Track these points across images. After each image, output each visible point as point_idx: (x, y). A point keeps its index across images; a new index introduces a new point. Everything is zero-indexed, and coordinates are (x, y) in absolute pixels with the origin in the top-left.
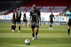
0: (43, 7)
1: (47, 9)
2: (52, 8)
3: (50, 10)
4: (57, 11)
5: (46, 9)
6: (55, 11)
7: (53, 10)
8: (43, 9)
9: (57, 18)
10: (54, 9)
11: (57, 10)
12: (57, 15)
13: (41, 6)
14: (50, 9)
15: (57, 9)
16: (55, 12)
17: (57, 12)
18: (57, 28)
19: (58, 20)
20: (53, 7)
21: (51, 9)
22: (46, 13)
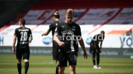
0: (91, 11)
1: (102, 16)
2: (115, 13)
3: (109, 18)
4: (129, 21)
5: (98, 14)
6: (123, 21)
7: (117, 17)
8: (91, 14)
9: (130, 38)
10: (119, 15)
11: (129, 19)
12: (128, 32)
13: (83, 8)
14: (109, 14)
15: (128, 14)
16: (124, 23)
17: (128, 23)
18: (129, 67)
19: (131, 44)
20: (117, 10)
21: (113, 15)
22: (98, 26)
